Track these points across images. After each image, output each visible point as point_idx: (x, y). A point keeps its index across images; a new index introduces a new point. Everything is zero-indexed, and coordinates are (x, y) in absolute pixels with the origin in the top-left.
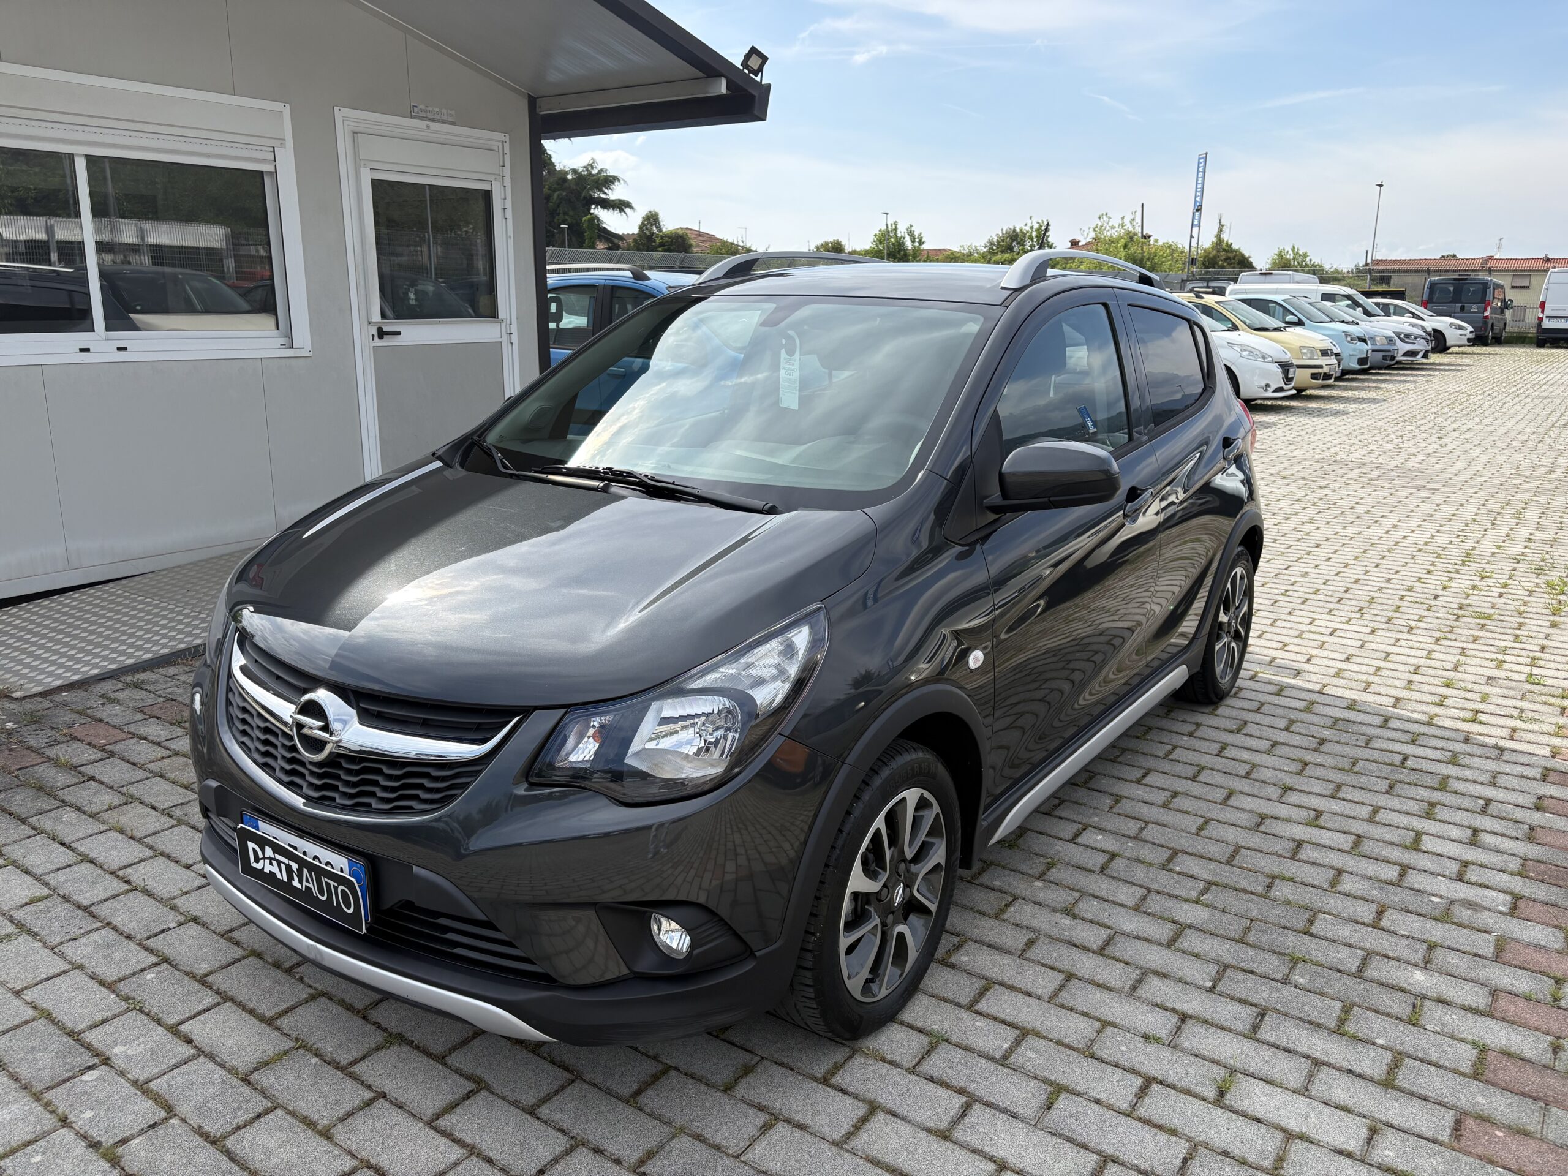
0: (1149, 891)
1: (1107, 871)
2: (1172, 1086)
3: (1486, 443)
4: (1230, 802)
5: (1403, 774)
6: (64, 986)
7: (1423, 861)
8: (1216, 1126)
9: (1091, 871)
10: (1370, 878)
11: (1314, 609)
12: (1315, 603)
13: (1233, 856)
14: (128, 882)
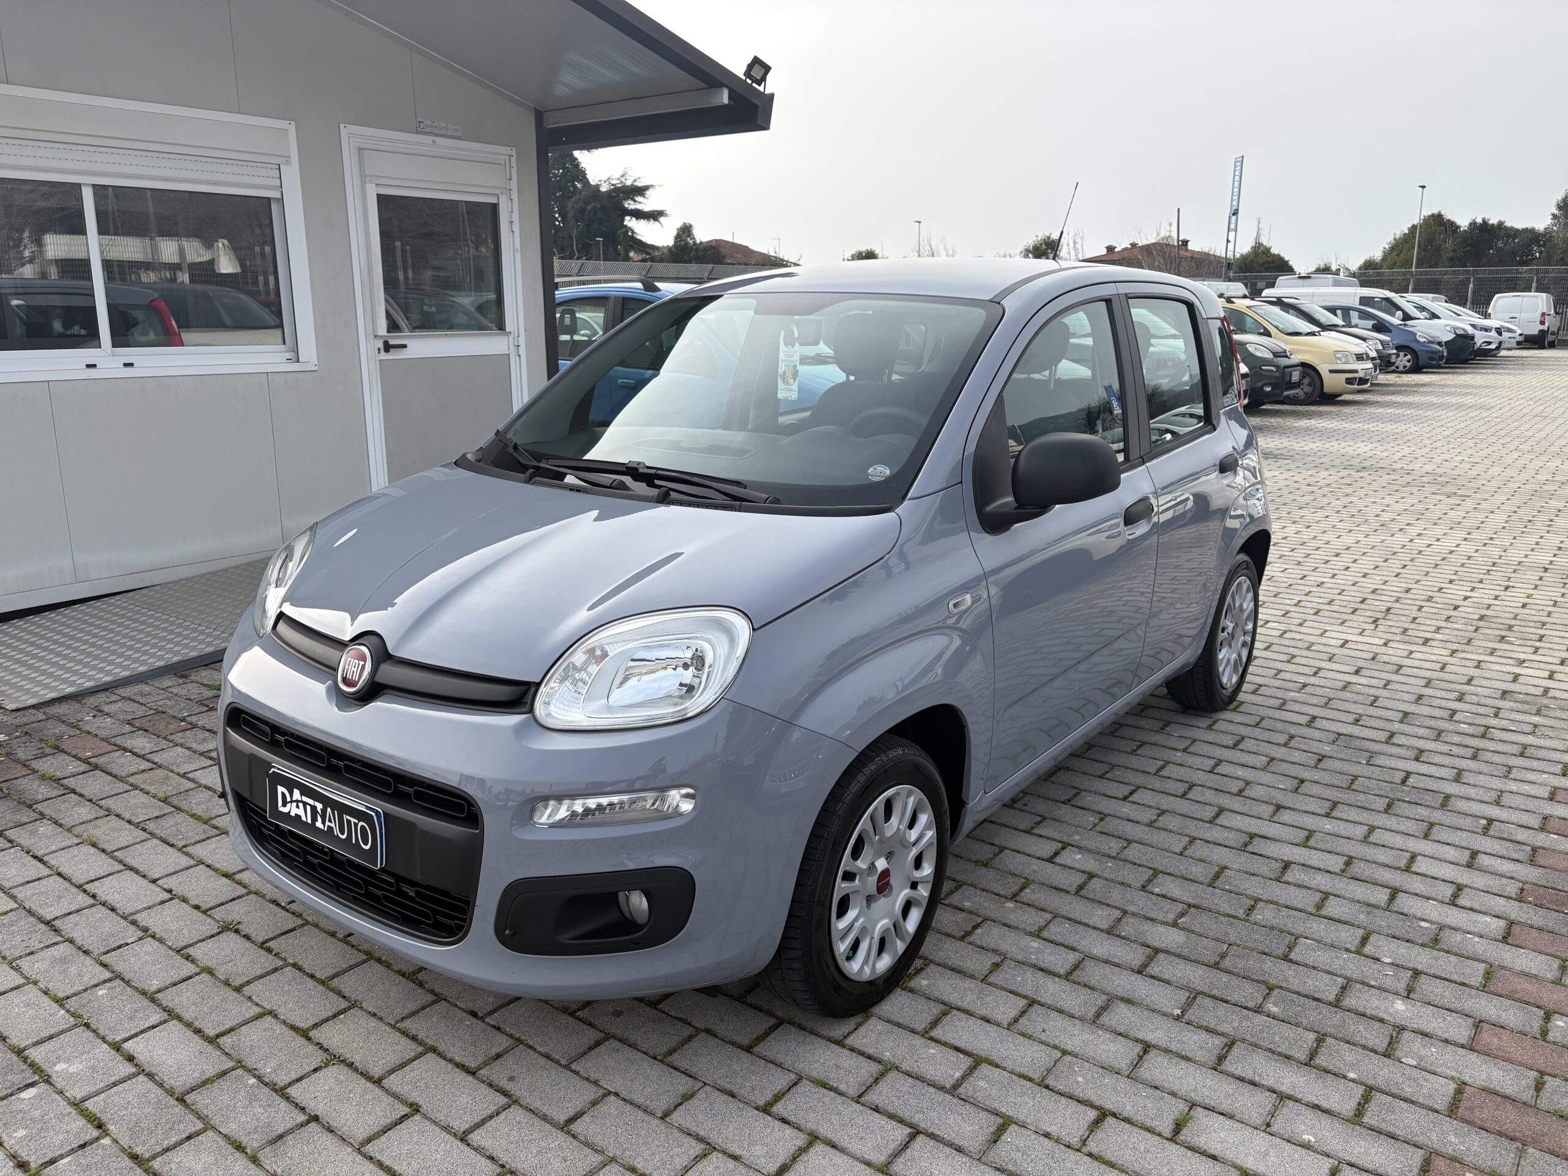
0: (1125, 912)
1: (1083, 892)
2: (1127, 1120)
3: (1525, 447)
4: (1219, 821)
5: (1404, 793)
6: (16, 1001)
7: (1416, 884)
8: (1169, 1163)
9: (1068, 892)
10: (1358, 902)
11: (1327, 620)
12: (1327, 614)
13: (1217, 876)
14: (94, 896)
